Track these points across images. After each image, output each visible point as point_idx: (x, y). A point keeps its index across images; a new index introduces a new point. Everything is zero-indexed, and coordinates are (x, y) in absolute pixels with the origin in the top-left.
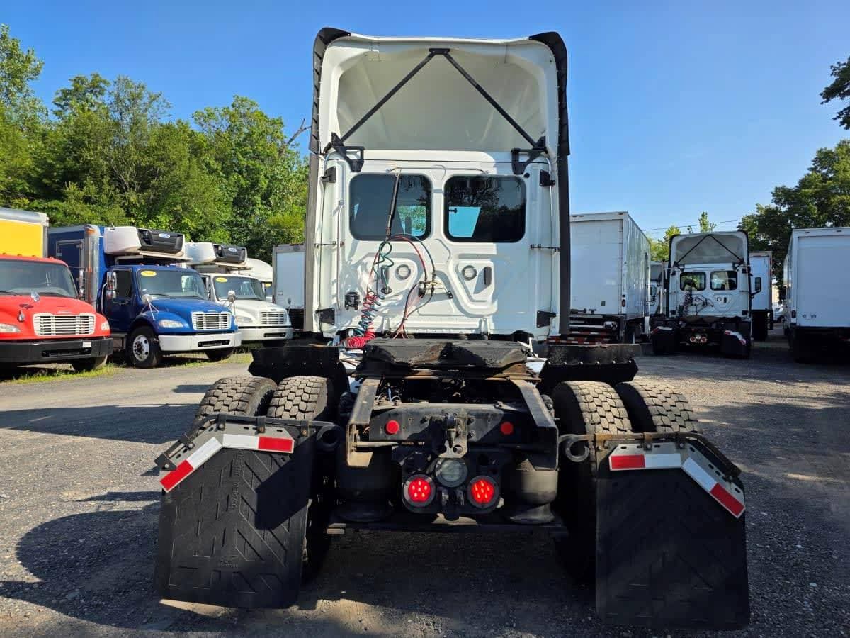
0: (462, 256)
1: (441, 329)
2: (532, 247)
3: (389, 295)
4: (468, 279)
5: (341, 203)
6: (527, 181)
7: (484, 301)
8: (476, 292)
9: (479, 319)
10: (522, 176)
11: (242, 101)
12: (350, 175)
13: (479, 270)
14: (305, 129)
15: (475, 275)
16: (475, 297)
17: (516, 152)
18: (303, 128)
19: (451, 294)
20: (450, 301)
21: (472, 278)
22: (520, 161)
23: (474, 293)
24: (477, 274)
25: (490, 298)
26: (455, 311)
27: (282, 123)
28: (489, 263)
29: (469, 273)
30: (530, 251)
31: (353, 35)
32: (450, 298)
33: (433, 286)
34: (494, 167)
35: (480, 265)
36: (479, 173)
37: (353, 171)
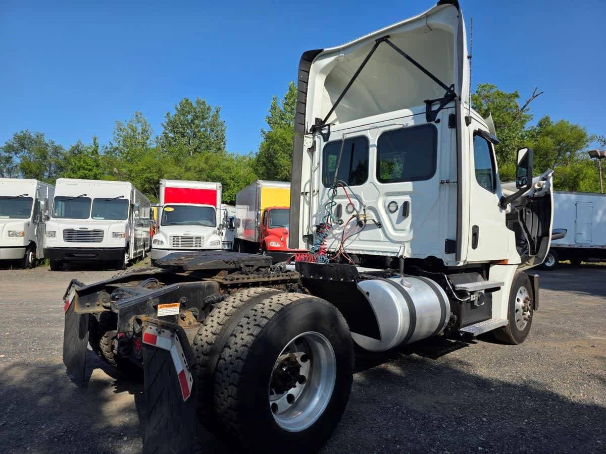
0: (388, 194)
1: (373, 251)
2: (442, 183)
3: (342, 225)
4: (392, 212)
5: (319, 164)
6: (438, 126)
7: (403, 230)
8: (398, 222)
9: (400, 245)
10: (433, 123)
11: (483, 87)
12: (324, 144)
13: (400, 204)
14: (537, 95)
15: (397, 209)
16: (397, 226)
17: (429, 103)
18: (535, 95)
19: (380, 224)
20: (380, 230)
21: (395, 211)
22: (433, 110)
23: (397, 223)
24: (399, 208)
25: (408, 227)
26: (382, 237)
27: (517, 96)
28: (407, 198)
29: (393, 208)
30: (440, 187)
31: (325, 50)
32: (380, 228)
33: (365, 218)
34: (412, 119)
35: (400, 200)
36: (401, 126)
37: (324, 141)
